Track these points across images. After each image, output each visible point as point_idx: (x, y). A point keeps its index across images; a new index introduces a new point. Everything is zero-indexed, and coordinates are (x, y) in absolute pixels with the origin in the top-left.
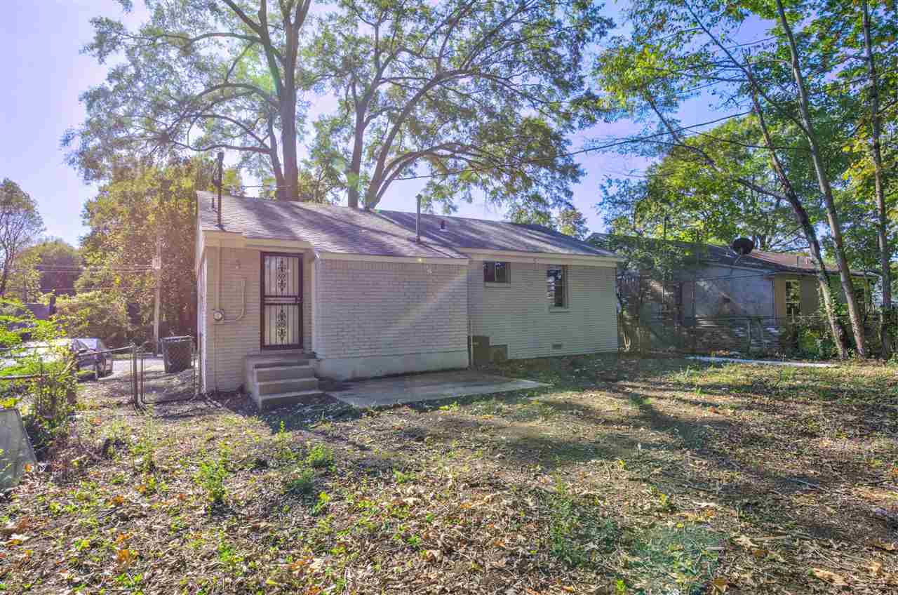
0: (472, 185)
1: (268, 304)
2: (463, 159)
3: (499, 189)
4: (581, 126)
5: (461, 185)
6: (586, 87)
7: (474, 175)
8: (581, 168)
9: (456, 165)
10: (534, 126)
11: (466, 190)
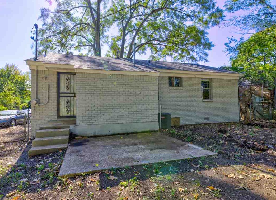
0: (166, 56)
1: (61, 97)
2: (163, 45)
3: (177, 56)
4: (213, 25)
5: (162, 56)
6: (216, 7)
7: (167, 52)
8: (213, 43)
9: (160, 48)
10: (192, 29)
11: (164, 57)
